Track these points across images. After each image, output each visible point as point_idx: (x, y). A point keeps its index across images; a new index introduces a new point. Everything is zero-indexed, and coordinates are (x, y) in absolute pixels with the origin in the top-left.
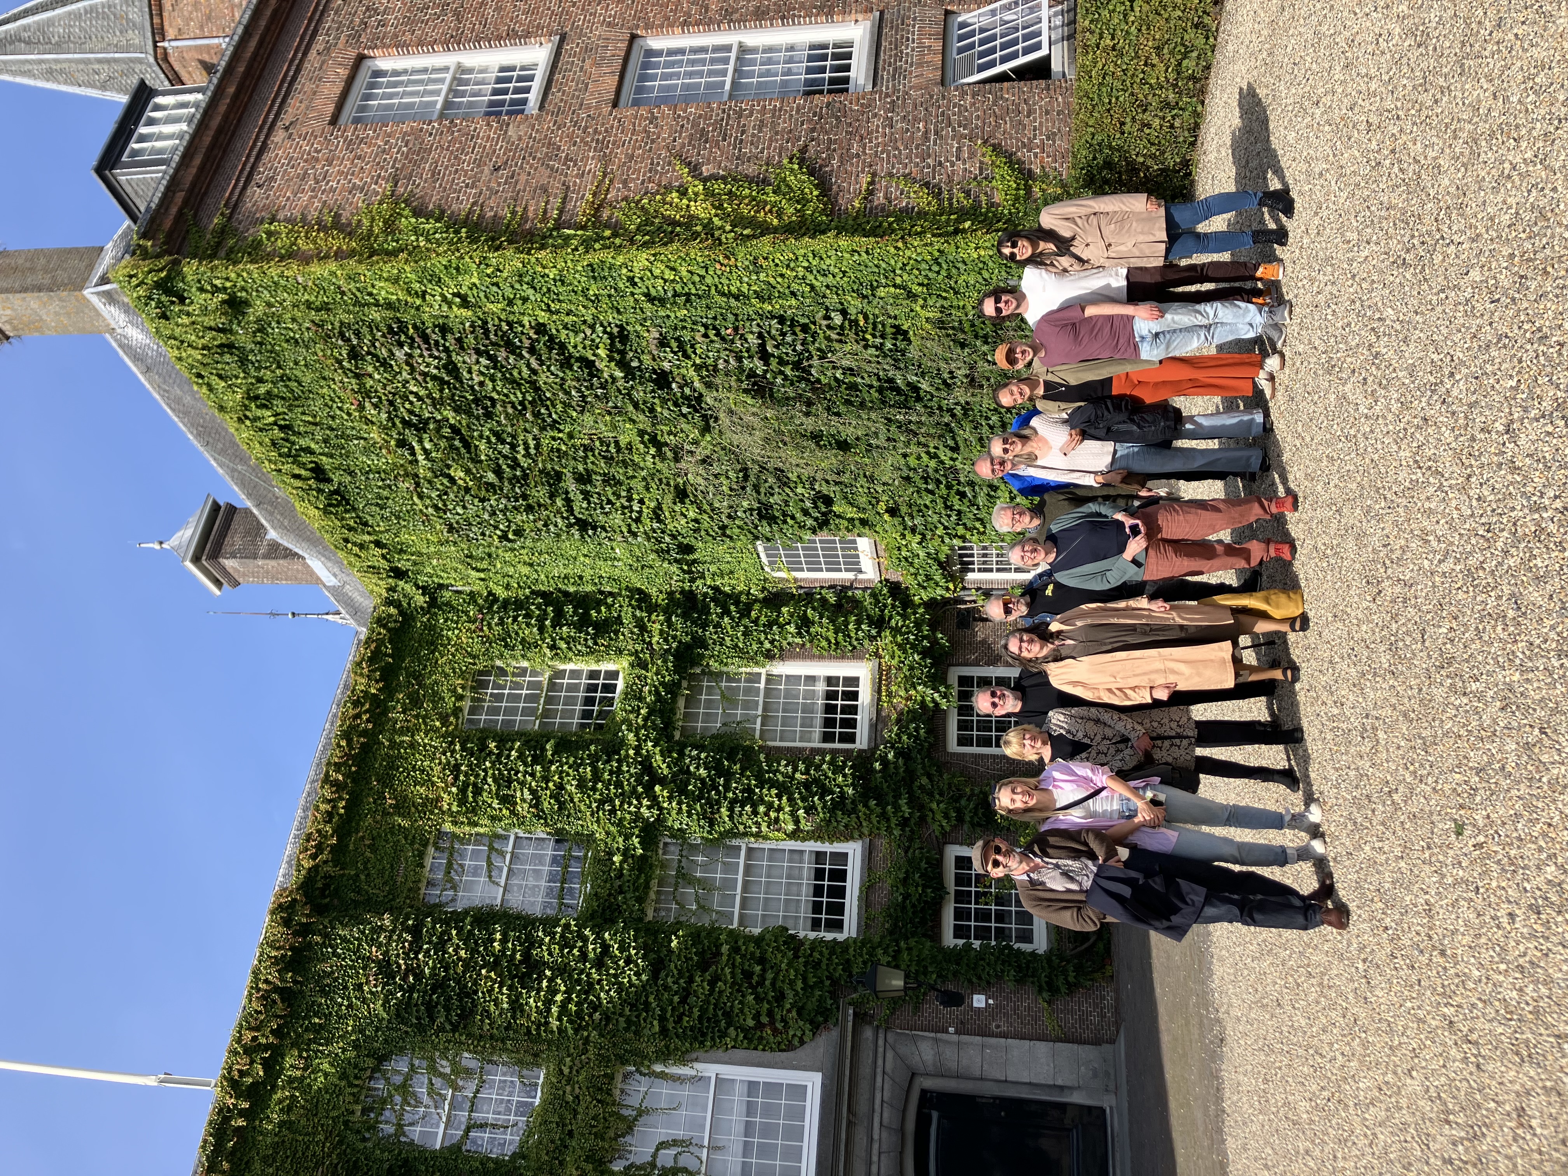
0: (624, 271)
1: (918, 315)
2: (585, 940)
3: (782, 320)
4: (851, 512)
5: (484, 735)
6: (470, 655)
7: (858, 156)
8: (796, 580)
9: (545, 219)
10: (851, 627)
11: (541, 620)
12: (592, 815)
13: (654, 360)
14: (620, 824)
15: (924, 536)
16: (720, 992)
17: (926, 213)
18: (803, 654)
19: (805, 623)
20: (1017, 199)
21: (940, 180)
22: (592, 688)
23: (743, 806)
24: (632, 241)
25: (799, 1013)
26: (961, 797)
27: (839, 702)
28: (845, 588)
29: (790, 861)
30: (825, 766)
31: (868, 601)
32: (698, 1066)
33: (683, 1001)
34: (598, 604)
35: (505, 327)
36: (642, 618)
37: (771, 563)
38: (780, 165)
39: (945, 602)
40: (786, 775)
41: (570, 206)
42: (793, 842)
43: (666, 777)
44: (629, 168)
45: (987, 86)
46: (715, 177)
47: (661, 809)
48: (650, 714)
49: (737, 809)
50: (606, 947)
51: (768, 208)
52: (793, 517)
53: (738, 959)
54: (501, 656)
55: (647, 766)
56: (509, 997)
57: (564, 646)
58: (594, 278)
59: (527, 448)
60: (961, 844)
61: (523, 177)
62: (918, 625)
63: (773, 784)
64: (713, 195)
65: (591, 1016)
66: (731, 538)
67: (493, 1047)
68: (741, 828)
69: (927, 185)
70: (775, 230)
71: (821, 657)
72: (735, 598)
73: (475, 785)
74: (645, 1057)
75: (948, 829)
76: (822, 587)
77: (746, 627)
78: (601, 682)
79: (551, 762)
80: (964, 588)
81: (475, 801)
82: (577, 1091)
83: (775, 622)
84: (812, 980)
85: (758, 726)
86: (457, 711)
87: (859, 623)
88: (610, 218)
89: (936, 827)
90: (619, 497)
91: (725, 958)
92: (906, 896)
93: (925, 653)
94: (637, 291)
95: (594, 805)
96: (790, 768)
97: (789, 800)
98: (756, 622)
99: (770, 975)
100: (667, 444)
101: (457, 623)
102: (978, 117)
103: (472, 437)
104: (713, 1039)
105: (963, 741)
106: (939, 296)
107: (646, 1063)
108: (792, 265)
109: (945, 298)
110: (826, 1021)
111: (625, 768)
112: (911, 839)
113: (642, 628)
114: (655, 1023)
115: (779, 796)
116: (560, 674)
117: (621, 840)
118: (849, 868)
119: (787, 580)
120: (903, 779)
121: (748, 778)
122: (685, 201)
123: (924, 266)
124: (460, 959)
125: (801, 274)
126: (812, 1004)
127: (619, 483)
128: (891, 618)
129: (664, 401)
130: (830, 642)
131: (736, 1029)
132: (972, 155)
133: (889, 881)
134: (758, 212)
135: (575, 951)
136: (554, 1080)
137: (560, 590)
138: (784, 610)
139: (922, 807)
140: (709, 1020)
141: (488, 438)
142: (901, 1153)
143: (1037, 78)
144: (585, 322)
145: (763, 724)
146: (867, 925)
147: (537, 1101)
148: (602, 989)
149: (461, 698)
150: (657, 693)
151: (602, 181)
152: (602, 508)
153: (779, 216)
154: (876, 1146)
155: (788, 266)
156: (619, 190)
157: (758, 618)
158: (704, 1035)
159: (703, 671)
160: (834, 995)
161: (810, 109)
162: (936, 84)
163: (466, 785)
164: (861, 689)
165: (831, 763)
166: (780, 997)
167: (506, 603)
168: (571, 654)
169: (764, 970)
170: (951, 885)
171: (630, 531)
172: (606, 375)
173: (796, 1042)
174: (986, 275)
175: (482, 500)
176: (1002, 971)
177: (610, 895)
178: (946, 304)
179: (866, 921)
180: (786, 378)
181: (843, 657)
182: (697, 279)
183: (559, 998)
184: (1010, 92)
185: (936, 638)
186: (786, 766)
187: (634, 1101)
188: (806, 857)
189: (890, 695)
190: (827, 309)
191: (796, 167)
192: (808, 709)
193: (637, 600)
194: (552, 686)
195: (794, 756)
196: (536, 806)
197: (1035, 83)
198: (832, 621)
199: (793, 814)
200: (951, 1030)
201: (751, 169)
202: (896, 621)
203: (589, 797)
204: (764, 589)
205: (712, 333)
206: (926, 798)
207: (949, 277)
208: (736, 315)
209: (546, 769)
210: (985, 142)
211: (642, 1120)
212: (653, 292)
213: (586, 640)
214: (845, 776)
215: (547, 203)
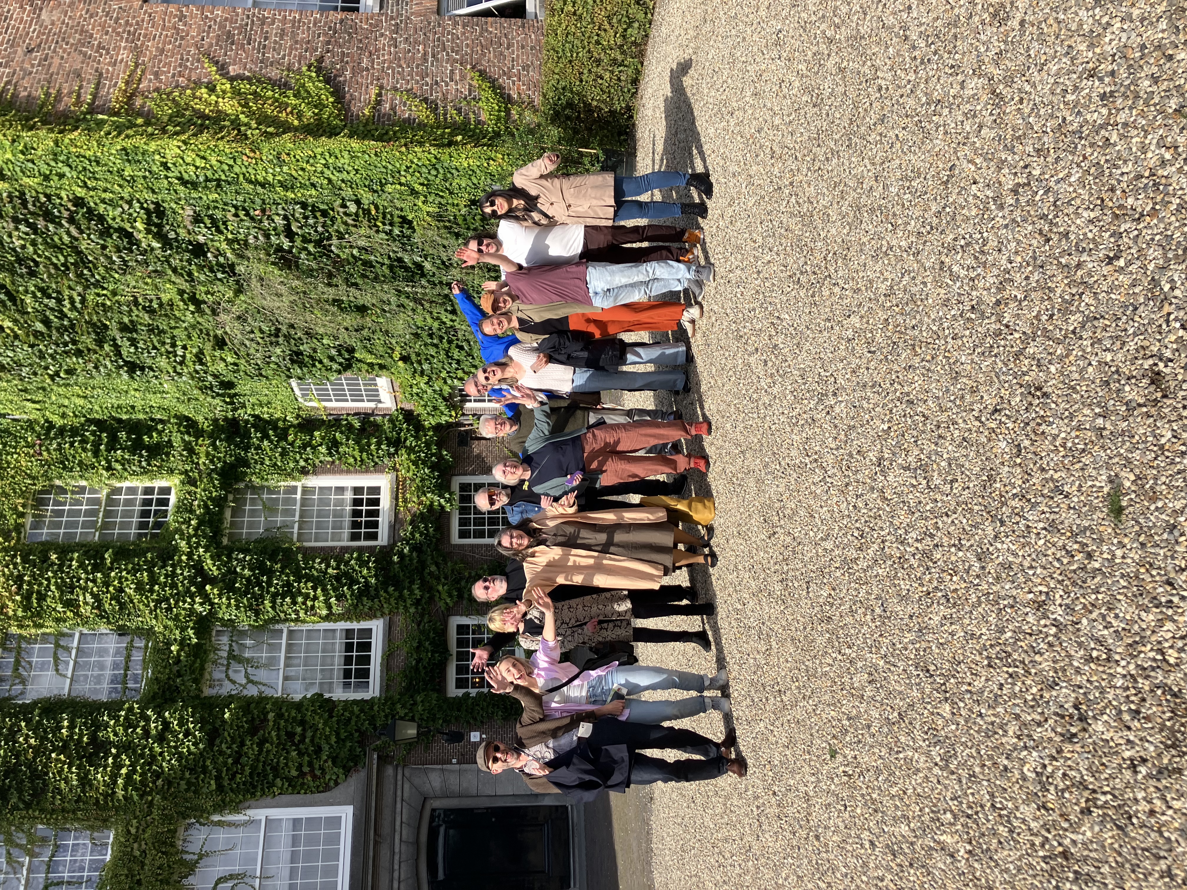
0: (157, 157)
1: (420, 209)
2: (147, 719)
3: (304, 206)
4: (370, 359)
5: (46, 548)
6: (30, 477)
7: (367, 69)
8: (325, 408)
9: (78, 102)
10: (373, 447)
11: (96, 446)
12: (151, 613)
13: (190, 234)
14: (176, 618)
15: (430, 379)
16: (268, 751)
17: (425, 125)
18: (332, 470)
19: (334, 445)
20: (499, 119)
21: (437, 97)
22: (147, 503)
23: (283, 598)
24: (164, 131)
25: (334, 763)
26: (461, 579)
27: (364, 508)
28: (367, 415)
29: (324, 639)
30: (353, 562)
31: (387, 426)
32: (250, 812)
33: (236, 762)
34: (150, 430)
35: (43, 199)
36: (190, 443)
37: (303, 395)
38: (299, 72)
39: (449, 425)
40: (320, 571)
41: (103, 92)
42: (327, 624)
43: (216, 577)
44: (160, 61)
45: (475, 19)
46: (240, 77)
47: (212, 604)
48: (199, 525)
49: (279, 601)
50: (166, 725)
51: (289, 109)
52: (321, 362)
53: (282, 723)
54: (60, 477)
55: (199, 568)
56: (78, 775)
57: (119, 467)
58: (129, 161)
59: (72, 301)
60: (462, 615)
61: (56, 61)
62: (428, 445)
63: (309, 578)
64: (240, 94)
65: (154, 782)
66: (267, 378)
67: (64, 818)
68: (282, 615)
69: (426, 100)
70: (296, 129)
71: (348, 472)
72: (273, 423)
73: (39, 592)
74: (203, 811)
75: (451, 605)
76: (348, 415)
77: (284, 449)
78: (155, 497)
79: (111, 569)
80: (463, 415)
81: (40, 606)
82: (144, 846)
83: (309, 444)
84: (343, 735)
85: (296, 530)
86: (18, 528)
87: (379, 444)
88: (143, 106)
89: (442, 604)
90: (164, 343)
91: (271, 724)
92: (419, 660)
93: (433, 467)
94: (170, 174)
95: (152, 604)
96: (323, 565)
97: (322, 590)
98: (292, 444)
99: (309, 734)
100: (205, 302)
101: (15, 448)
102: (467, 45)
103: (18, 292)
104: (262, 789)
105: (463, 534)
106: (437, 195)
107: (205, 815)
108: (311, 161)
109: (442, 197)
110: (356, 765)
111: (179, 571)
112: (422, 616)
113: (191, 451)
114: (213, 782)
115: (314, 588)
116: (117, 491)
117: (177, 632)
118: (373, 641)
119: (318, 409)
120: (416, 568)
121: (287, 575)
122: (214, 98)
123: (424, 170)
124: (30, 746)
125: (319, 170)
126: (344, 753)
127: (163, 332)
128: (406, 439)
129: (201, 268)
130: (356, 460)
131: (282, 780)
132: (463, 78)
133: (406, 649)
134: (280, 112)
135: (138, 730)
136: (122, 840)
137: (114, 419)
138: (317, 433)
139: (430, 589)
140: (259, 774)
141: (33, 293)
142: (417, 860)
143: (515, 17)
144: (122, 198)
145: (299, 529)
146: (387, 685)
147: (108, 858)
148: (163, 760)
149: (22, 515)
150: (206, 506)
151: (133, 72)
152: (149, 352)
153: (300, 117)
154: (397, 857)
155: (308, 162)
156: (150, 81)
157: (294, 441)
158: (255, 787)
159: (246, 486)
160: (362, 744)
161: (326, 23)
162: (433, 12)
163: (30, 593)
164: (381, 497)
165: (357, 559)
166: (319, 750)
167: (62, 431)
168: (126, 474)
169: (304, 730)
170: (453, 648)
171: (175, 371)
172: (143, 245)
173: (332, 784)
174: (475, 181)
175: (32, 346)
176: (493, 713)
177: (169, 678)
178: (443, 201)
179: (387, 684)
180: (309, 253)
181: (367, 471)
182: (226, 168)
183: (124, 771)
184: (494, 26)
185: (441, 455)
186: (320, 563)
187: (194, 847)
188: (338, 634)
189: (405, 501)
190: (343, 199)
191: (314, 75)
192: (338, 514)
193: (185, 427)
194: (110, 501)
195: (326, 554)
196: (98, 608)
197: (513, 20)
198: (358, 442)
199: (327, 603)
200: (454, 761)
201: (274, 73)
202: (410, 441)
203: (147, 598)
204: (298, 416)
205: (242, 213)
206: (434, 582)
207: (446, 180)
208: (263, 200)
209: (107, 576)
210: (473, 67)
211: (202, 862)
212: (186, 177)
213: (140, 462)
214: (369, 569)
215: (81, 87)
